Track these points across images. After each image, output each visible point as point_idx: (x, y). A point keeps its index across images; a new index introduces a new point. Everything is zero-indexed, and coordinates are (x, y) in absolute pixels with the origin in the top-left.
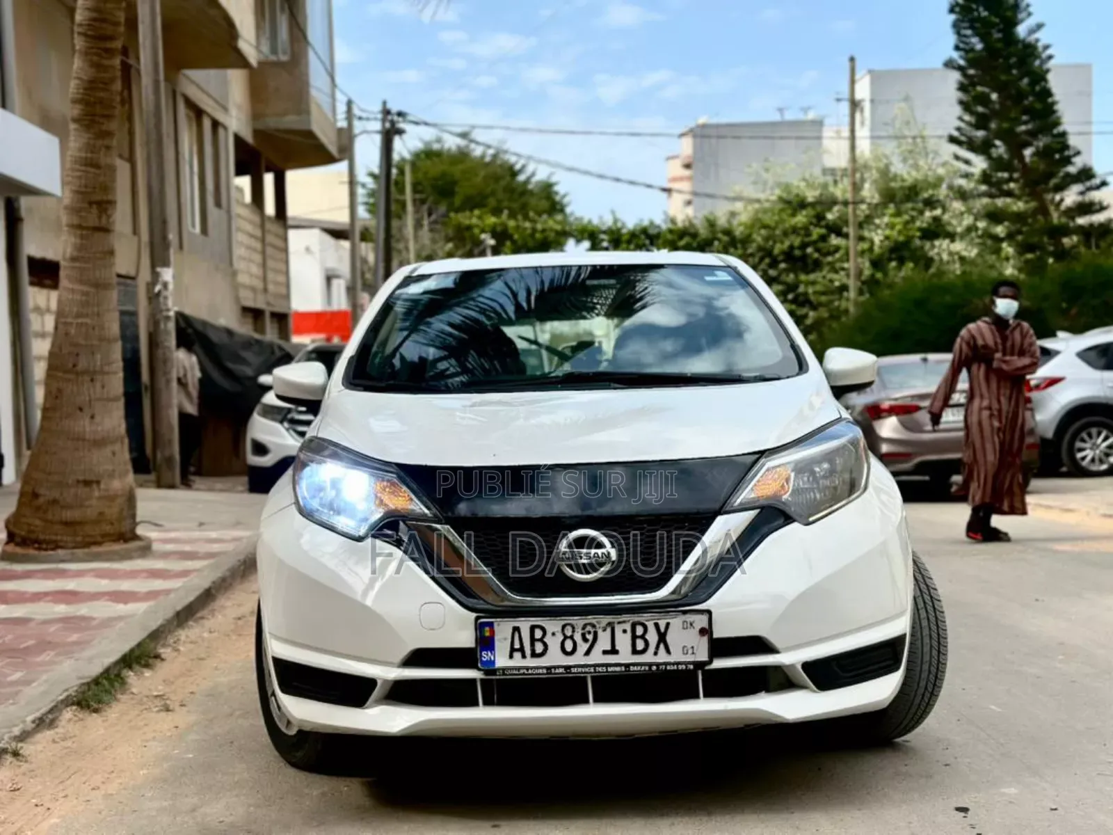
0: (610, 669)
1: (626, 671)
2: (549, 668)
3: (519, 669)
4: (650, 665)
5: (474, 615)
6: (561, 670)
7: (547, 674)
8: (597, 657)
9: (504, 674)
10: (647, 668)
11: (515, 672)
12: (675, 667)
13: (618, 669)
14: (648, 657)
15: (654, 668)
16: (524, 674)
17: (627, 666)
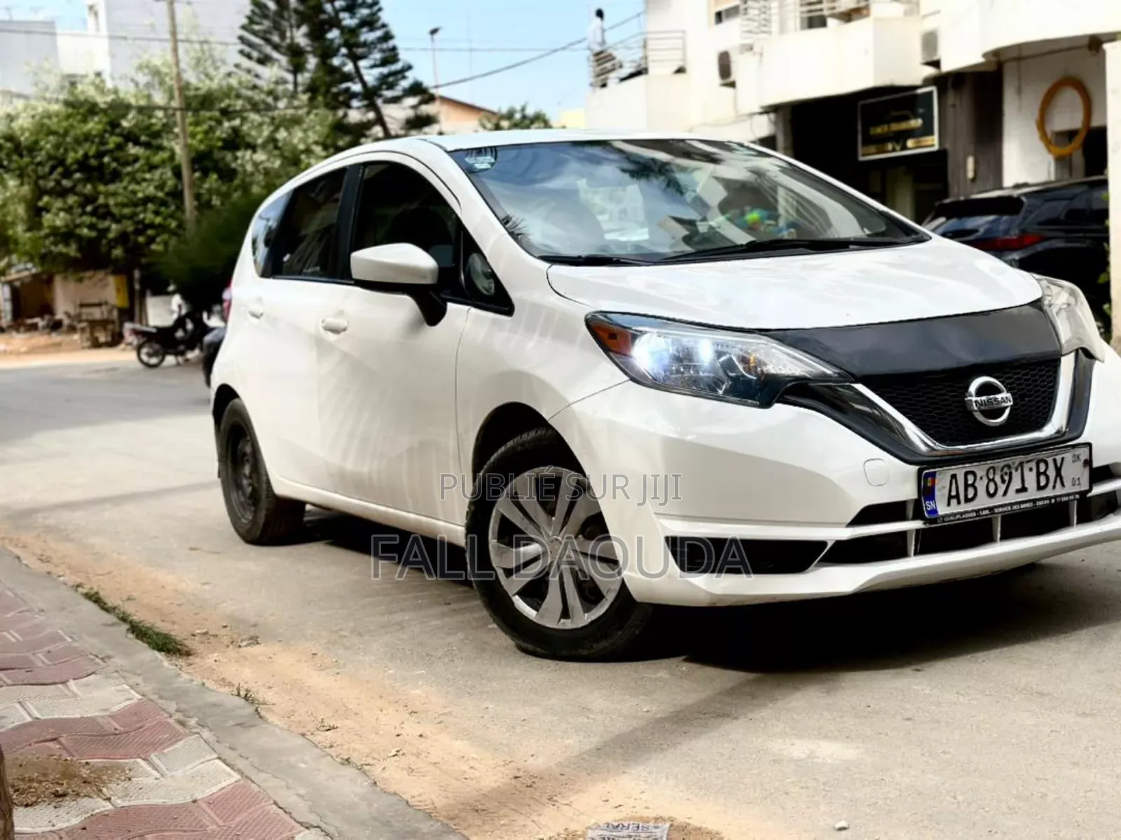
0: (1023, 506)
1: (1033, 506)
2: (977, 511)
3: (954, 515)
4: (1050, 498)
5: (915, 468)
6: (987, 512)
7: (977, 516)
8: (1012, 497)
9: (944, 521)
10: (1048, 502)
11: (952, 518)
12: (1067, 498)
13: (1028, 505)
14: (1048, 493)
15: (1053, 501)
16: (959, 519)
17: (1034, 501)
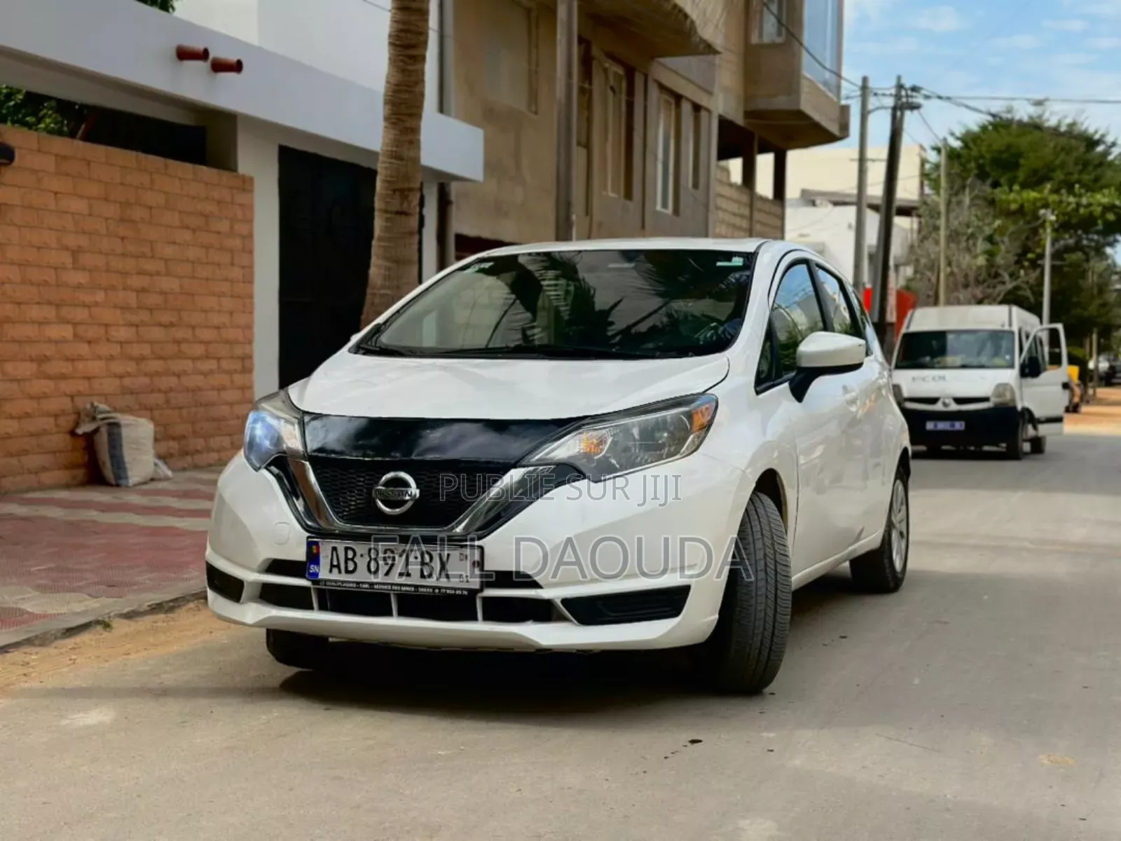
0: (404, 589)
1: (415, 591)
2: (358, 583)
3: (336, 581)
4: (434, 588)
5: (308, 534)
6: (367, 586)
7: (357, 588)
8: (395, 578)
9: (325, 585)
10: (431, 590)
11: (333, 584)
12: (453, 592)
13: (408, 589)
14: (432, 582)
15: (437, 591)
16: (339, 586)
17: (416, 587)
